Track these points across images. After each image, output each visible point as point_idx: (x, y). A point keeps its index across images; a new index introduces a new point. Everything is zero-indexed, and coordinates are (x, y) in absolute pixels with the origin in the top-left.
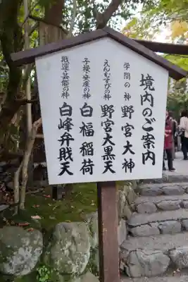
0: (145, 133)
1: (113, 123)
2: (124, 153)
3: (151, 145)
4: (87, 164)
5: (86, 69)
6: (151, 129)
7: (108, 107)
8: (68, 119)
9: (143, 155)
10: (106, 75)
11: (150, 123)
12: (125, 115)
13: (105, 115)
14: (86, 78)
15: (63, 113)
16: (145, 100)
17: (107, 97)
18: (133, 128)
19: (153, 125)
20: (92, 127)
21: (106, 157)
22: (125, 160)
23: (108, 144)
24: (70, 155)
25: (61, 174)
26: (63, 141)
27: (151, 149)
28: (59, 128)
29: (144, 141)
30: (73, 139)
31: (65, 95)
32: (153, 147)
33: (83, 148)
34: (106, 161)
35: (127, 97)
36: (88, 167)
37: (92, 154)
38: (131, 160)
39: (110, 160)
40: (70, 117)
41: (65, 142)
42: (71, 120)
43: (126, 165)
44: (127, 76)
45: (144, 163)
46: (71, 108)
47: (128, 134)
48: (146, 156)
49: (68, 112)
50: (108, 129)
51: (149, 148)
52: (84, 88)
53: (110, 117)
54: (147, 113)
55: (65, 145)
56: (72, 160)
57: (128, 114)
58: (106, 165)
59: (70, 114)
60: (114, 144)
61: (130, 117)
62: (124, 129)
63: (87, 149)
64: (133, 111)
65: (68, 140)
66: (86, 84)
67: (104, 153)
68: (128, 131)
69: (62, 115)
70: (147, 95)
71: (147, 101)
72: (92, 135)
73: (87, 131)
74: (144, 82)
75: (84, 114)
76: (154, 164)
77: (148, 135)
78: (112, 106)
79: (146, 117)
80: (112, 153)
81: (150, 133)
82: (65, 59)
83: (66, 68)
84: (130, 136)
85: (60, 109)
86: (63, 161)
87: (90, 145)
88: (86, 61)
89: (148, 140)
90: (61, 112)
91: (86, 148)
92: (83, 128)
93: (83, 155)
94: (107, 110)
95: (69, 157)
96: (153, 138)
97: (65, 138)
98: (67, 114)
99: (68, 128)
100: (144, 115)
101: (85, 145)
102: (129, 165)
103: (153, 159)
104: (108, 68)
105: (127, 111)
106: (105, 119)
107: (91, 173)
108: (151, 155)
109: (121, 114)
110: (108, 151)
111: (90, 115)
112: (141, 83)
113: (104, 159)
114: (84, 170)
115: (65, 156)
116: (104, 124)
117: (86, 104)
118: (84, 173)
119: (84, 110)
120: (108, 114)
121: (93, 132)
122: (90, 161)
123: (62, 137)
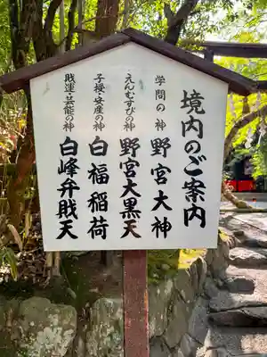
0: (189, 179)
1: (138, 165)
2: (155, 209)
3: (198, 196)
4: (98, 224)
5: (99, 88)
6: (198, 172)
7: (131, 142)
8: (71, 159)
9: (186, 211)
10: (128, 94)
11: (197, 163)
12: (157, 152)
13: (126, 152)
14: (99, 101)
15: (65, 152)
16: (188, 129)
17: (129, 126)
18: (169, 171)
19: (201, 166)
20: (106, 170)
21: (126, 214)
22: (156, 218)
23: (130, 195)
24: (74, 209)
25: (60, 237)
26: (64, 190)
27: (199, 203)
28: (60, 173)
29: (187, 190)
30: (78, 188)
31: (69, 126)
32: (203, 200)
33: (92, 201)
34: (127, 219)
35: (160, 125)
36: (99, 228)
37: (106, 210)
38: (165, 219)
39: (132, 218)
40: (74, 157)
41: (67, 192)
42: (76, 160)
43: (157, 226)
44: (161, 94)
45: (186, 224)
46: (76, 145)
47: (161, 179)
48: (190, 213)
49: (72, 151)
50: (130, 173)
51: (195, 201)
52: (96, 115)
53: (134, 155)
54: (192, 148)
55: (66, 196)
56: (76, 217)
57: (162, 150)
58: (126, 225)
59: (75, 153)
60: (139, 195)
61: (165, 156)
62: (155, 172)
63: (98, 202)
64: (169, 146)
65: (71, 189)
66: (99, 110)
67: (123, 209)
68: (161, 174)
69: (63, 154)
70: (193, 120)
71: (192, 130)
72: (106, 182)
73: (99, 175)
74: (188, 102)
75: (95, 152)
76: (203, 225)
77: (194, 181)
78: (137, 140)
79: (191, 153)
80: (135, 208)
81: (196, 178)
82: (69, 77)
83: (70, 89)
84: (164, 182)
85: (61, 145)
86: (64, 218)
87: (103, 196)
88: (100, 77)
89: (194, 189)
90: (62, 150)
91: (97, 200)
92: (92, 173)
93: (93, 211)
94: (129, 146)
95: (73, 213)
96: (202, 185)
97: (67, 186)
98: (70, 153)
99: (72, 173)
100: (188, 152)
101: (95, 196)
102: (162, 227)
103: (202, 218)
104: (131, 85)
105: (160, 146)
106: (125, 159)
107: (104, 237)
108: (199, 212)
109: (151, 150)
110: (130, 205)
111: (104, 154)
112: (182, 104)
113: (124, 217)
114: (93, 232)
115: (66, 212)
116: (124, 166)
117: (98, 138)
118: (93, 237)
119: (95, 146)
120: (131, 151)
121: (107, 177)
122: (102, 220)
123: (62, 185)
